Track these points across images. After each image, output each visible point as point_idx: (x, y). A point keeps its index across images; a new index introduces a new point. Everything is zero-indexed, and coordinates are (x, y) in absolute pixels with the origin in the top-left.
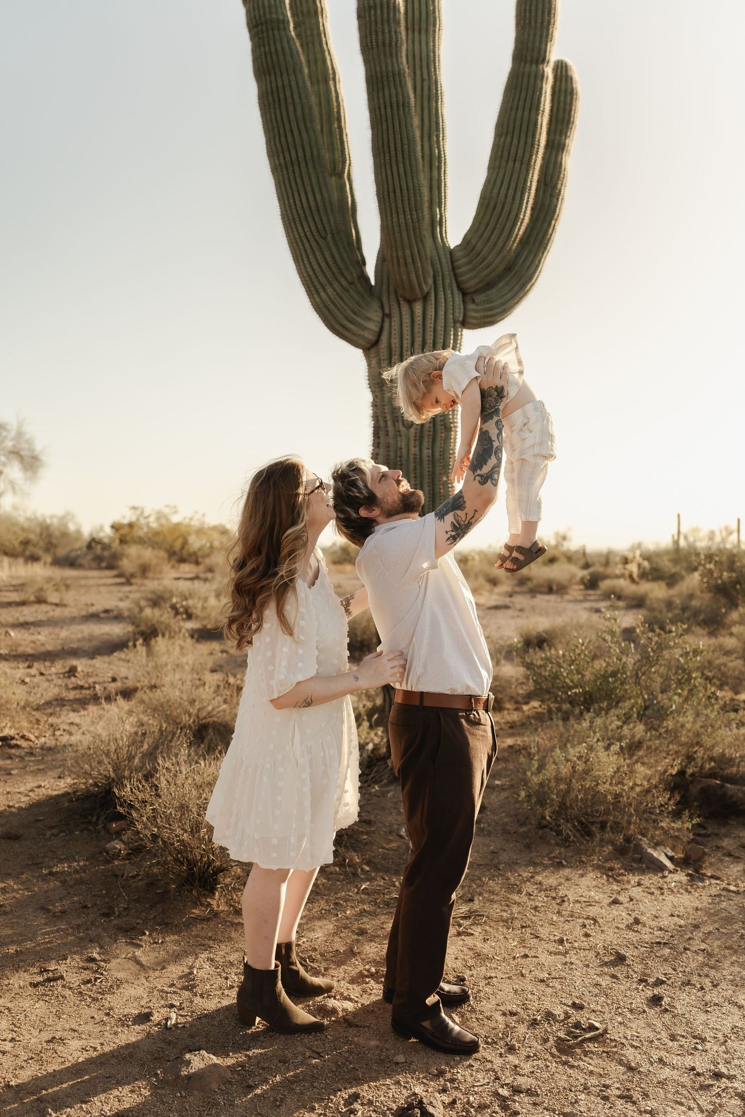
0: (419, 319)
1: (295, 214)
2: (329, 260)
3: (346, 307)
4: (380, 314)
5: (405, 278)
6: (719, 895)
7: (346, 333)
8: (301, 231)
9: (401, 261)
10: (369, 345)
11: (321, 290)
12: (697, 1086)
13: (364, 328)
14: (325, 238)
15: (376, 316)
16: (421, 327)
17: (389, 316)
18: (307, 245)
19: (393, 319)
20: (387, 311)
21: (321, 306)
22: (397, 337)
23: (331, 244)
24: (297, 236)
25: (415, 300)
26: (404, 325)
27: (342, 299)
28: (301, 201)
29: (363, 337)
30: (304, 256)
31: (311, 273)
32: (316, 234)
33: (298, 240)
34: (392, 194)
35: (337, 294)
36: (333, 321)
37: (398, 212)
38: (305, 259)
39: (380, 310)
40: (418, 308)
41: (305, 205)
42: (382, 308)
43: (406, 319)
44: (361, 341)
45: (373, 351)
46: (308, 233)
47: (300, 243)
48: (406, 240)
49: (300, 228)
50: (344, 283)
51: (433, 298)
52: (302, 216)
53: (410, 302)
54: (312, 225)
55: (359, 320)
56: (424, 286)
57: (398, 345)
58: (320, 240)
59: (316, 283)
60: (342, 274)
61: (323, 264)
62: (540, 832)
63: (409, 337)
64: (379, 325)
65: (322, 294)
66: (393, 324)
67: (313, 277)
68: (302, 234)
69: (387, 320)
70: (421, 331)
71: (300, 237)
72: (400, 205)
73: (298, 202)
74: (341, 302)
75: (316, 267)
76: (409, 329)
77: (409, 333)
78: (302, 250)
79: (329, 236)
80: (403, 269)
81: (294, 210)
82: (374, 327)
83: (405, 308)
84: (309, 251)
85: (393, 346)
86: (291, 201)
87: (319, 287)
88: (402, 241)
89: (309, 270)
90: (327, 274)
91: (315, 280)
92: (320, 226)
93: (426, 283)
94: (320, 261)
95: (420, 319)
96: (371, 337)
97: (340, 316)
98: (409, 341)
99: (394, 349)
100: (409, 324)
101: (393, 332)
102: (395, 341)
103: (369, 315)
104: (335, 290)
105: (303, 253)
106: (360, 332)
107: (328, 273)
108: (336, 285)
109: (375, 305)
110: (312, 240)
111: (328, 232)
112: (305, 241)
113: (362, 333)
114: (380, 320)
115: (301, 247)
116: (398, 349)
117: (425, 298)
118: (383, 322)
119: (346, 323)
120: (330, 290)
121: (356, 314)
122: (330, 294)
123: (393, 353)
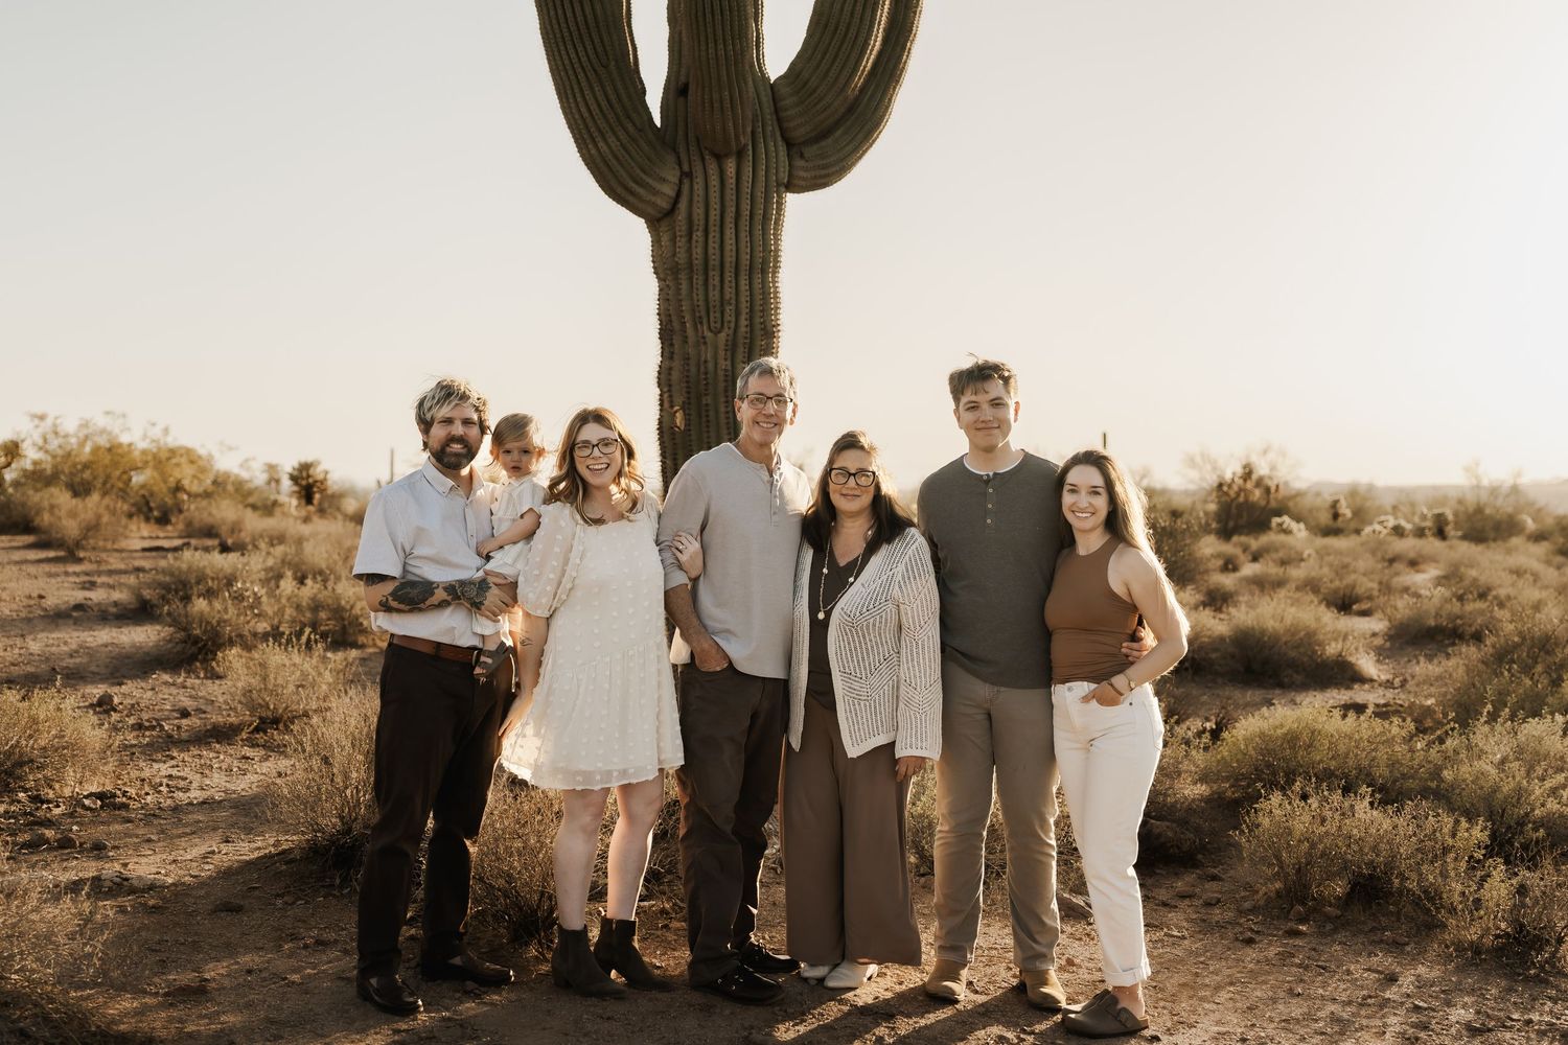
0: (731, 182)
1: (565, 30)
2: (613, 97)
3: (631, 163)
4: (678, 174)
5: (718, 127)
7: (631, 199)
8: (573, 55)
10: (660, 215)
11: (598, 139)
13: (656, 193)
14: (605, 67)
15: (672, 175)
16: (734, 192)
17: (689, 175)
18: (581, 76)
19: (695, 180)
20: (686, 168)
21: (598, 160)
22: (701, 205)
23: (615, 74)
24: (567, 62)
25: (727, 155)
26: (712, 190)
27: (626, 150)
28: (574, 12)
29: (654, 204)
30: (577, 90)
31: (586, 115)
32: (594, 61)
33: (568, 67)
34: (709, 16)
35: (621, 144)
36: (612, 183)
37: (716, 41)
38: (578, 95)
39: (677, 167)
40: (731, 166)
41: (580, 18)
42: (680, 164)
43: (714, 181)
44: (650, 210)
45: (663, 225)
46: (584, 59)
47: (570, 72)
48: (724, 78)
49: (572, 51)
50: (631, 129)
51: (750, 152)
52: (575, 34)
53: (719, 158)
54: (589, 47)
55: (650, 181)
56: (742, 138)
57: (702, 217)
58: (601, 70)
60: (629, 117)
61: (604, 103)
63: (718, 207)
64: (676, 188)
65: (601, 144)
66: (696, 187)
67: (589, 120)
68: (575, 60)
69: (686, 181)
70: (734, 197)
71: (571, 64)
72: (719, 32)
73: (569, 14)
74: (627, 157)
75: (594, 107)
76: (717, 195)
77: (718, 200)
78: (574, 82)
79: (613, 63)
81: (563, 25)
82: (668, 190)
83: (713, 168)
84: (584, 84)
85: (695, 217)
86: (560, 12)
87: (596, 134)
88: (719, 79)
89: (583, 110)
90: (609, 116)
91: (591, 124)
92: (600, 50)
93: (743, 133)
94: (600, 99)
95: (733, 181)
96: (664, 204)
97: (625, 175)
98: (718, 212)
99: (696, 222)
100: (717, 189)
101: (696, 198)
102: (699, 211)
103: (663, 174)
104: (619, 140)
105: (575, 87)
106: (650, 198)
107: (611, 116)
108: (621, 133)
109: (671, 159)
110: (589, 69)
111: (611, 57)
112: (579, 70)
113: (653, 199)
114: (677, 182)
115: (572, 77)
116: (702, 222)
117: (740, 153)
118: (681, 181)
119: (632, 185)
120: (612, 139)
121: (644, 172)
122: (613, 145)
123: (696, 228)
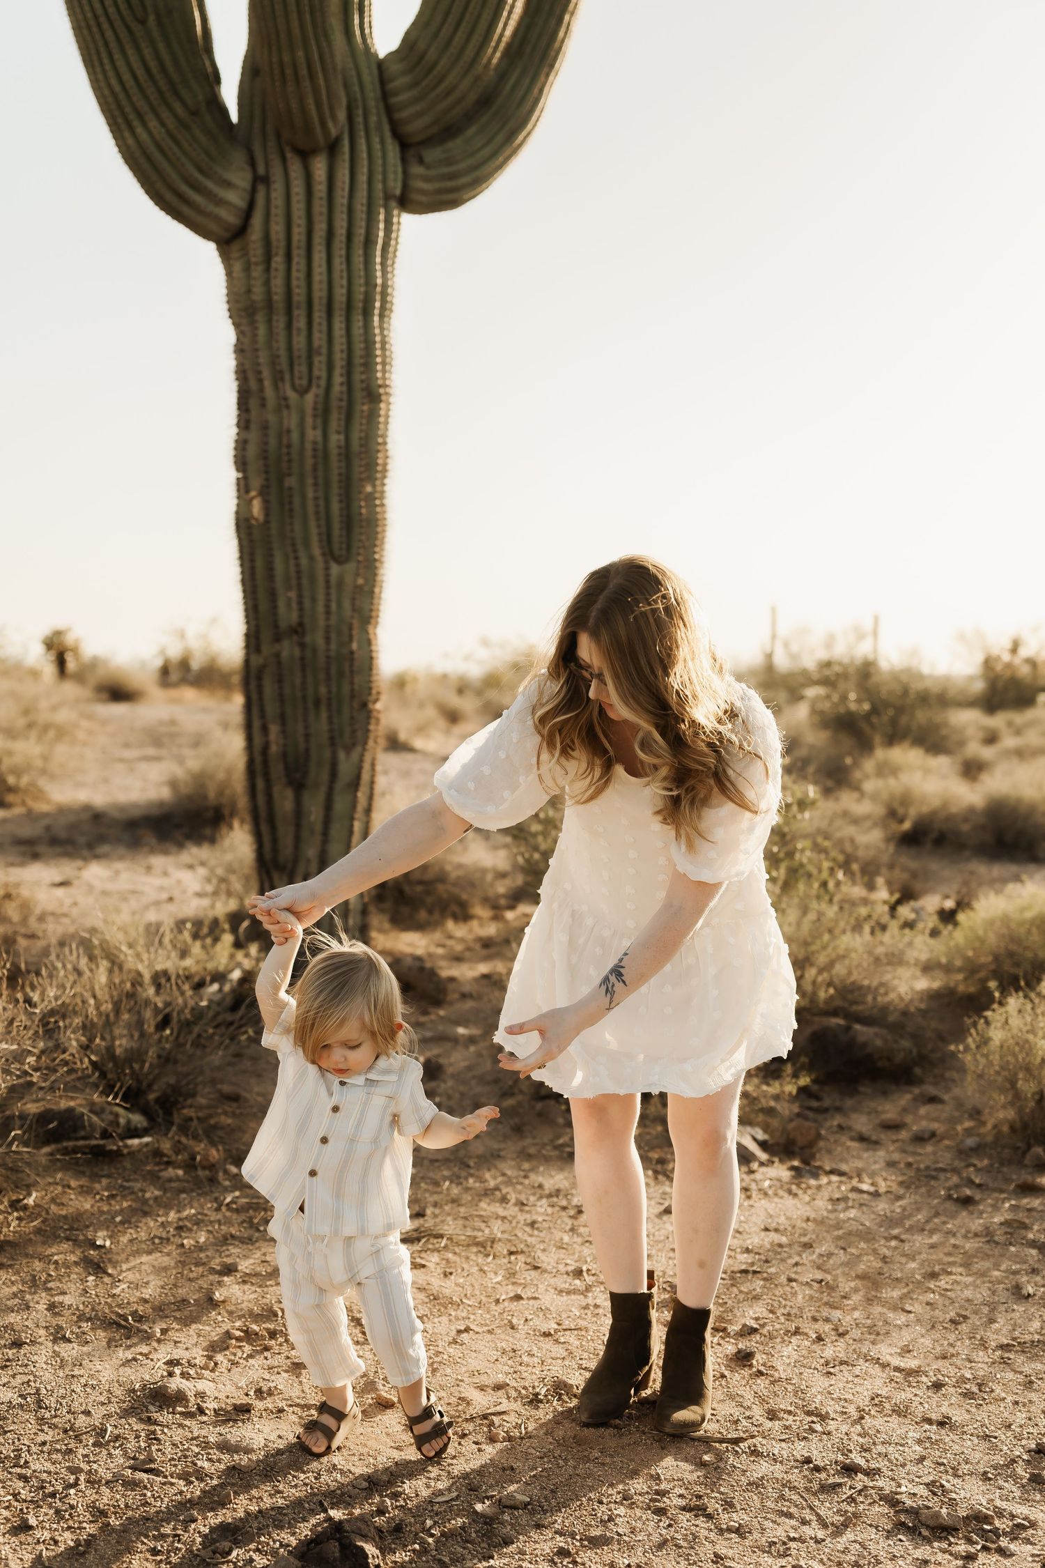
0: (320, 188)
2: (152, 64)
3: (184, 159)
4: (248, 176)
5: (294, 105)
6: (844, 1199)
7: (186, 210)
8: (97, 6)
9: (289, 71)
10: (227, 235)
11: (135, 124)
12: (815, 1486)
13: (220, 202)
14: (143, 22)
15: (242, 179)
16: (324, 202)
17: (266, 180)
18: (109, 34)
19: (274, 186)
20: (261, 170)
22: (281, 220)
23: (156, 33)
24: (89, 15)
25: (314, 151)
26: (294, 199)
27: (177, 142)
29: (217, 219)
30: (104, 55)
31: (117, 89)
32: (125, 12)
33: (92, 22)
35: (169, 132)
36: (159, 185)
38: (106, 61)
39: (248, 168)
40: (320, 167)
42: (252, 163)
43: (298, 188)
44: (213, 226)
45: (235, 247)
47: (95, 29)
48: (296, 32)
50: (180, 110)
51: (346, 149)
53: (305, 155)
55: (210, 185)
56: (330, 125)
57: (282, 236)
58: (135, 26)
59: (128, 109)
60: (177, 94)
61: (140, 73)
62: (539, 1106)
63: (302, 222)
64: (247, 197)
65: (139, 130)
66: (273, 195)
67: (122, 96)
68: (100, 12)
69: (261, 188)
70: (324, 210)
71: (96, 17)
74: (176, 149)
75: (127, 77)
76: (302, 206)
77: (303, 213)
78: (100, 43)
79: (152, 18)
80: (291, 88)
82: (236, 198)
83: (296, 168)
84: (113, 45)
85: (273, 237)
87: (132, 116)
88: (289, 32)
89: (114, 81)
90: (149, 92)
91: (124, 102)
93: (334, 117)
94: (134, 65)
95: (323, 187)
96: (232, 219)
98: (304, 230)
99: (274, 243)
100: (302, 198)
101: (273, 211)
102: (277, 229)
103: (228, 176)
104: (163, 124)
105: (102, 49)
106: (211, 208)
107: (151, 91)
108: (165, 115)
109: (239, 157)
110: (118, 23)
111: (150, 9)
112: (106, 26)
113: (215, 209)
114: (248, 187)
115: (98, 36)
116: (283, 244)
117: (332, 149)
118: (254, 190)
119: (185, 189)
120: (153, 123)
121: (201, 170)
122: (155, 131)
123: (274, 251)
